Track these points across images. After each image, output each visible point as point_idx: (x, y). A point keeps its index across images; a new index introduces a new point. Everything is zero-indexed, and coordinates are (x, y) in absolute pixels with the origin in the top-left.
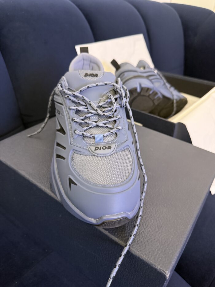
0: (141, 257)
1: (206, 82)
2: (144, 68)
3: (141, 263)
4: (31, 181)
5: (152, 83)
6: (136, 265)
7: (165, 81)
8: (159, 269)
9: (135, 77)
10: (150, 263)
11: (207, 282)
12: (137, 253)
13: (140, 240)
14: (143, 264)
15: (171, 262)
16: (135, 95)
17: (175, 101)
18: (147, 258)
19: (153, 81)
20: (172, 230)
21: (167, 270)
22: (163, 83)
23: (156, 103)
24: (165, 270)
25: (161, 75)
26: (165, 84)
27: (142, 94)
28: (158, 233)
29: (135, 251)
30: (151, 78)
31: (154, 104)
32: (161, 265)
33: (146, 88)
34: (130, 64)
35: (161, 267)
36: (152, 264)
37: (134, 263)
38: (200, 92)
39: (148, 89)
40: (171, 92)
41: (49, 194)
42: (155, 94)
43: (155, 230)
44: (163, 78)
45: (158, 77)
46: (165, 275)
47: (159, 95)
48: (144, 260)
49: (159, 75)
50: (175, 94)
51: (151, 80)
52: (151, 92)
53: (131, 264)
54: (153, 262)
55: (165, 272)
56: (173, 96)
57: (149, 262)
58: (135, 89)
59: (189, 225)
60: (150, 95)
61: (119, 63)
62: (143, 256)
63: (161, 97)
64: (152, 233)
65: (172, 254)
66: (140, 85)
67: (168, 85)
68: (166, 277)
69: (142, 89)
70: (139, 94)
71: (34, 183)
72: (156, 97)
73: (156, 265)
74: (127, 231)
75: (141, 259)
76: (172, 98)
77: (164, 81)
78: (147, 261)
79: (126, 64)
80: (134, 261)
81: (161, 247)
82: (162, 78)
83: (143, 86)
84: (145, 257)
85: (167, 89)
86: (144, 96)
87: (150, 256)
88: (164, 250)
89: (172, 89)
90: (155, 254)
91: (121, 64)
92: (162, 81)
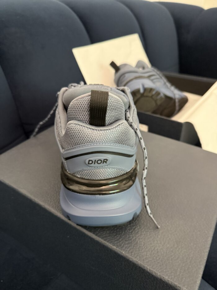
0: (163, 279)
1: (205, 79)
2: (144, 68)
4: (33, 200)
5: (154, 83)
10: (175, 284)
12: (159, 274)
13: (159, 258)
14: (166, 285)
15: (196, 282)
16: (138, 96)
17: (177, 101)
18: (170, 280)
19: (154, 81)
20: (192, 244)
22: (163, 83)
23: (159, 103)
25: (161, 75)
26: (165, 83)
27: (145, 94)
28: (178, 249)
29: (156, 272)
30: (152, 78)
31: (156, 104)
32: (186, 286)
33: (148, 88)
34: (130, 65)
36: (177, 286)
37: (155, 284)
38: (201, 90)
39: (151, 90)
40: (173, 92)
41: (55, 214)
42: (158, 93)
43: (174, 246)
44: (163, 78)
45: (158, 77)
47: (162, 95)
48: (167, 281)
49: (159, 75)
50: (176, 93)
51: (152, 80)
52: (154, 93)
54: (177, 283)
56: (174, 95)
57: (173, 284)
58: (138, 91)
60: (153, 95)
62: (165, 277)
63: (163, 97)
64: (171, 250)
65: (196, 272)
66: (143, 86)
67: (169, 85)
69: (145, 90)
70: (142, 95)
71: (37, 202)
72: (159, 97)
73: (181, 286)
74: (144, 249)
75: (164, 280)
76: (173, 97)
77: (164, 81)
78: (170, 283)
79: (125, 65)
81: (183, 265)
82: (161, 78)
83: (146, 86)
84: (168, 278)
85: (168, 88)
86: (147, 96)
87: (173, 277)
88: (186, 269)
89: (173, 88)
90: (178, 273)
91: (120, 66)
92: (161, 80)
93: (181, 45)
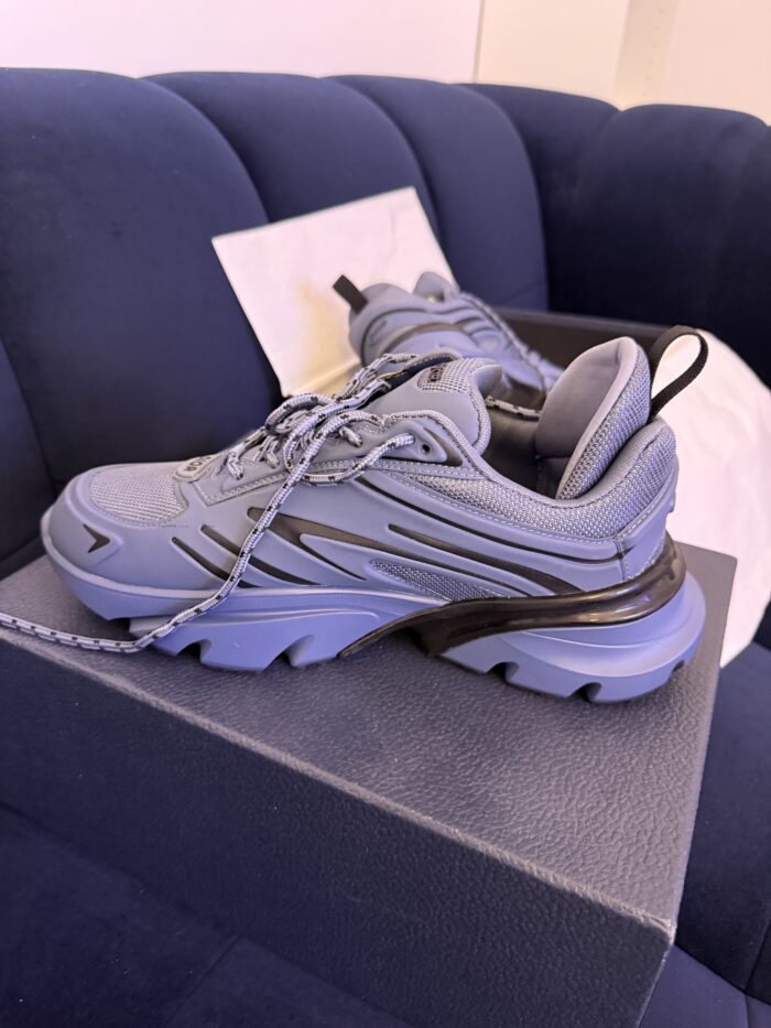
2: (441, 297)
3: (581, 910)
5: (476, 341)
6: (564, 922)
7: (511, 334)
8: (644, 916)
9: (421, 329)
11: (751, 943)
13: (562, 839)
14: (587, 911)
19: (476, 335)
21: (667, 915)
22: (504, 342)
24: (663, 917)
25: (496, 318)
26: (510, 343)
28: (610, 812)
30: (470, 327)
32: (645, 904)
34: (397, 288)
35: (647, 910)
37: (555, 915)
40: (535, 369)
43: (598, 804)
44: (503, 326)
45: (487, 323)
46: (665, 930)
49: (490, 318)
50: (546, 374)
51: (470, 335)
53: (546, 923)
54: (620, 900)
55: (662, 924)
56: (542, 379)
59: (696, 776)
61: (360, 285)
63: (509, 386)
64: (593, 814)
65: (668, 867)
67: (523, 349)
68: (668, 939)
73: (631, 907)
74: (515, 818)
76: (540, 387)
77: (506, 335)
80: (555, 909)
82: (499, 327)
85: (521, 358)
87: (606, 883)
88: (641, 860)
89: (534, 358)
90: (619, 873)
91: (367, 289)
92: (500, 335)
93: (552, 222)
